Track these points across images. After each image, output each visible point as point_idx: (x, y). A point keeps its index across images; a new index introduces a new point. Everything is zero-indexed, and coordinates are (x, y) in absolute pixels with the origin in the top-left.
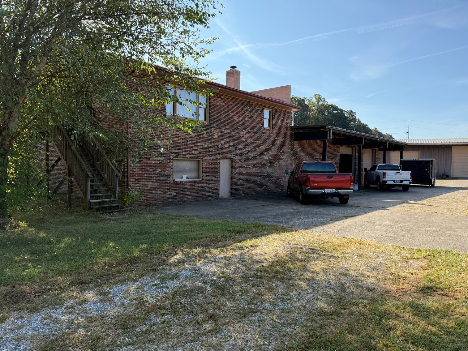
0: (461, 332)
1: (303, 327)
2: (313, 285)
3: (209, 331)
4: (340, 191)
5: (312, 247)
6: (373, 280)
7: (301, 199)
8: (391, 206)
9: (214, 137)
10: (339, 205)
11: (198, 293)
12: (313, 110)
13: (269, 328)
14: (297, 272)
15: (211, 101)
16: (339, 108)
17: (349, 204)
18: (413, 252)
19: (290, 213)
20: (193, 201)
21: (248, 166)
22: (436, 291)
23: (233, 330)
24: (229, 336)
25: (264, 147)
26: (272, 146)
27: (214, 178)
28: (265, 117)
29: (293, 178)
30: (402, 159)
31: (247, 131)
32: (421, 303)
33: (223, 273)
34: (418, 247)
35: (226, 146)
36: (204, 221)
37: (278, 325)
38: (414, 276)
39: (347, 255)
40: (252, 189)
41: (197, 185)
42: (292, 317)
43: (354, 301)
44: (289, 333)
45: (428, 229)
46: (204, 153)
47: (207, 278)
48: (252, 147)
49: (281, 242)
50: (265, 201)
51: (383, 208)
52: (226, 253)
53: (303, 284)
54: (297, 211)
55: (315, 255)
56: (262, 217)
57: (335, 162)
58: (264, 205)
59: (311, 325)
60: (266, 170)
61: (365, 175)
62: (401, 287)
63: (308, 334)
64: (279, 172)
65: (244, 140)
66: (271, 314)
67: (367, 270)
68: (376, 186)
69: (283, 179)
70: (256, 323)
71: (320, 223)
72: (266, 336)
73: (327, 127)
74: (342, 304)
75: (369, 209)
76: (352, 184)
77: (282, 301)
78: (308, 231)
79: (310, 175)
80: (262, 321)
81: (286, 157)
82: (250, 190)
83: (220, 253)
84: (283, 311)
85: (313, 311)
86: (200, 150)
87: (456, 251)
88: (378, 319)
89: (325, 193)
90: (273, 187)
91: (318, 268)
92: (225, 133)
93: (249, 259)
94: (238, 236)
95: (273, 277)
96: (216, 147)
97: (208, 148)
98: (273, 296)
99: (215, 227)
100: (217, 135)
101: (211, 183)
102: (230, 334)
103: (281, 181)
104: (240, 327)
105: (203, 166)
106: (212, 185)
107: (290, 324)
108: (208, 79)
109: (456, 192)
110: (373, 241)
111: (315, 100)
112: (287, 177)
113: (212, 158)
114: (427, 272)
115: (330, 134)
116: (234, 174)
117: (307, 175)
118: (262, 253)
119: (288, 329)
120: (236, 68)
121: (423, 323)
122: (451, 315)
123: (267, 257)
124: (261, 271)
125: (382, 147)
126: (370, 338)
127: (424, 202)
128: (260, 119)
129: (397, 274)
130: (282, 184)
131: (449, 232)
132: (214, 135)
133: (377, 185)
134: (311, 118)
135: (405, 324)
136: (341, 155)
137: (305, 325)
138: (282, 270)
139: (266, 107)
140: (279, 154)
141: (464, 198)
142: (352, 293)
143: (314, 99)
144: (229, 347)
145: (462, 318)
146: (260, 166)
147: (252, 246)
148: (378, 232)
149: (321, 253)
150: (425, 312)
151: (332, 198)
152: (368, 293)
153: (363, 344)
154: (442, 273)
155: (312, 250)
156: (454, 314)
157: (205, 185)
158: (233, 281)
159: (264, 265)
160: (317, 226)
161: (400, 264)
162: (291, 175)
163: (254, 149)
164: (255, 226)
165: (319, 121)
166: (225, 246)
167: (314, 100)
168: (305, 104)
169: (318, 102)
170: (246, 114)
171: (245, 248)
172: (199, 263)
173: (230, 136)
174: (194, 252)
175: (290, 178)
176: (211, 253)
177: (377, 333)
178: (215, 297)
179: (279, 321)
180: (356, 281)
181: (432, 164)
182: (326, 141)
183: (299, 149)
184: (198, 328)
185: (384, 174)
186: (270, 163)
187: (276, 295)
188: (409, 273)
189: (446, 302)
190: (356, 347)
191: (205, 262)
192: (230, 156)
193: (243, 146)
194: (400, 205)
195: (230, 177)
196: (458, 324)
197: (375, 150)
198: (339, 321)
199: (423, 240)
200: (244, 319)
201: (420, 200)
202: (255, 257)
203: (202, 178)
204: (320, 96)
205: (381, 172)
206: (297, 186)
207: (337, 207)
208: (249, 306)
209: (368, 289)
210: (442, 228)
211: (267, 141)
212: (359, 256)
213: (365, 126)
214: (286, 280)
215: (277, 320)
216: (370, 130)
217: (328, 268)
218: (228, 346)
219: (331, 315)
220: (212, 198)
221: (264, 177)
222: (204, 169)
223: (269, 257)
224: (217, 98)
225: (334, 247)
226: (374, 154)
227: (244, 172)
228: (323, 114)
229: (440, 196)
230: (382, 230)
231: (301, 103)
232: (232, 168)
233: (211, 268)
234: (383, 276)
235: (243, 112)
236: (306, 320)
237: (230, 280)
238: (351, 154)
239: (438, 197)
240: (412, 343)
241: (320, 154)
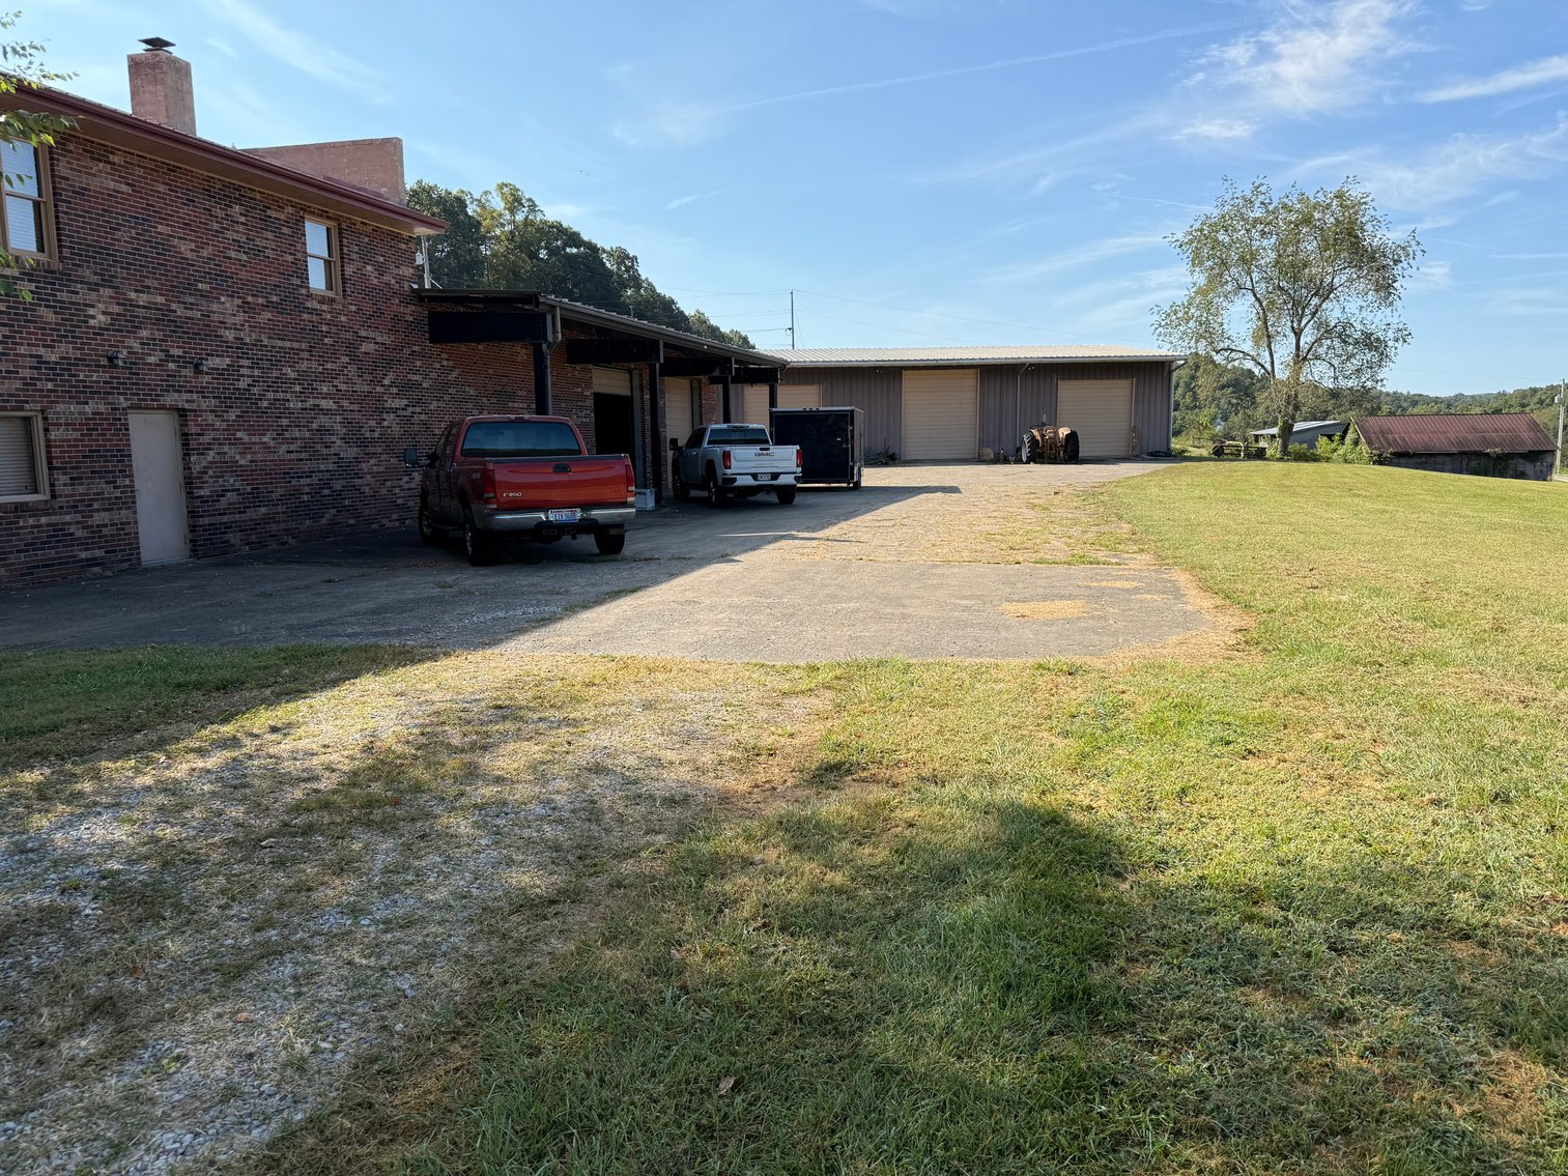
0: (904, 871)
1: (457, 962)
2: (498, 821)
3: (89, 1061)
4: (595, 513)
5: (500, 702)
6: (684, 773)
7: (470, 549)
8: (746, 551)
9: (92, 322)
10: (597, 558)
11: (37, 935)
12: (497, 238)
13: (335, 993)
14: (442, 791)
15: (62, 168)
16: (585, 237)
17: (626, 553)
18: (796, 674)
19: (431, 599)
20: (19, 585)
21: (255, 439)
22: (849, 772)
23: (191, 1033)
24: (177, 1058)
25: (314, 365)
26: (347, 359)
27: (108, 488)
28: (309, 250)
29: (438, 476)
30: (774, 410)
31: (238, 302)
32: (810, 813)
33: (155, 840)
34: (810, 660)
35: (151, 360)
36: (71, 661)
37: (368, 977)
38: (797, 741)
39: (613, 709)
40: (283, 526)
41: (31, 521)
42: (420, 939)
43: (626, 845)
44: (408, 992)
45: (839, 606)
46: (50, 386)
47: (78, 871)
48: (266, 364)
49: (391, 701)
50: (338, 565)
51: (724, 558)
52: (167, 768)
53: (463, 826)
54: (455, 589)
55: (509, 725)
56: (321, 623)
57: (581, 419)
58: (329, 581)
59: (488, 948)
60: (332, 451)
61: (675, 463)
62: (761, 778)
63: (476, 981)
64: (383, 457)
65: (230, 335)
66: (343, 944)
67: (669, 745)
68: (705, 494)
69: (402, 483)
70: (284, 988)
71: (533, 621)
72: (321, 1024)
73: (542, 300)
74: (588, 862)
75: (686, 563)
76: (630, 489)
77: (386, 895)
78: (490, 651)
79: (496, 462)
80: (309, 976)
81: (405, 402)
82: (273, 527)
83: (137, 771)
84: (388, 925)
85: (496, 904)
86: (26, 373)
87: (902, 658)
88: (694, 885)
89: (548, 524)
90: (366, 512)
91: (516, 765)
92: (139, 306)
93: (262, 777)
94: (221, 701)
95: (354, 821)
96: (104, 362)
97: (67, 364)
98: (353, 883)
99: (120, 678)
100: (104, 313)
101: (98, 510)
102: (178, 1050)
103: (397, 490)
104: (220, 1016)
105: (48, 441)
106: (98, 518)
107: (412, 965)
108: (29, 72)
109: (911, 501)
110: (692, 658)
111: (503, 205)
112: (415, 475)
113: (88, 409)
114: (829, 725)
115: (554, 325)
116: (196, 469)
117: (484, 463)
118: (314, 746)
119: (405, 982)
120: (170, 49)
121: (811, 868)
122: (884, 831)
123: (334, 757)
124: (309, 810)
125: (717, 373)
126: (668, 944)
127: (833, 531)
128: (290, 258)
129: (752, 742)
130: (399, 501)
131: (889, 610)
132: (91, 311)
133: (709, 490)
134: (492, 267)
135: (767, 880)
136: (597, 396)
137: (466, 956)
138: (389, 794)
139: (312, 213)
140: (379, 389)
141: (930, 515)
142: (621, 819)
143: (499, 199)
144: (177, 1097)
145: (907, 833)
146: (307, 435)
147: (274, 730)
148: (707, 628)
149: (530, 714)
150: (817, 837)
151: (574, 538)
152: (669, 814)
153: (646, 969)
154: (864, 720)
155: (500, 712)
156: (889, 826)
157: (68, 518)
158: (196, 861)
159: (321, 786)
160: (522, 631)
161: (763, 714)
162: (427, 466)
163: (275, 374)
164: (292, 657)
165: (523, 280)
166: (160, 744)
167: (498, 204)
168: (466, 213)
169: (512, 211)
170: (229, 234)
171: (247, 741)
172: (45, 823)
173: (163, 318)
174: (20, 785)
175: (426, 476)
176: (97, 777)
177: (690, 924)
178: (114, 932)
179: (372, 961)
180: (636, 782)
181: (852, 424)
182: (544, 346)
183: (454, 374)
184: (40, 1062)
185: (727, 456)
186: (346, 423)
187: (364, 878)
188: (782, 736)
189: (871, 799)
190: (626, 981)
191: (72, 814)
192: (171, 399)
193: (228, 361)
194: (771, 546)
195: (182, 480)
196: (897, 851)
197: (700, 381)
198: (578, 916)
199: (825, 638)
200: (236, 984)
201: (823, 527)
202: (287, 766)
203: (52, 491)
204: (517, 190)
205: (719, 449)
206: (452, 505)
207: (588, 566)
208: (259, 937)
209: (671, 802)
210: (874, 599)
211: (326, 340)
212: (648, 706)
213: (667, 305)
214: (402, 823)
215: (364, 962)
216: (686, 319)
217: (549, 757)
218: (170, 1093)
219: (553, 902)
220: (109, 569)
221: (328, 475)
222: (56, 452)
223: (343, 756)
224: (87, 162)
225: (574, 691)
226: (696, 394)
227: (242, 462)
228: (533, 255)
229: (873, 513)
230: (718, 623)
231: (451, 212)
232: (187, 444)
233: (100, 832)
234: (712, 756)
235: (216, 226)
236: (471, 938)
237: (183, 860)
238: (629, 394)
239: (868, 517)
240: (783, 929)
241: (526, 392)
